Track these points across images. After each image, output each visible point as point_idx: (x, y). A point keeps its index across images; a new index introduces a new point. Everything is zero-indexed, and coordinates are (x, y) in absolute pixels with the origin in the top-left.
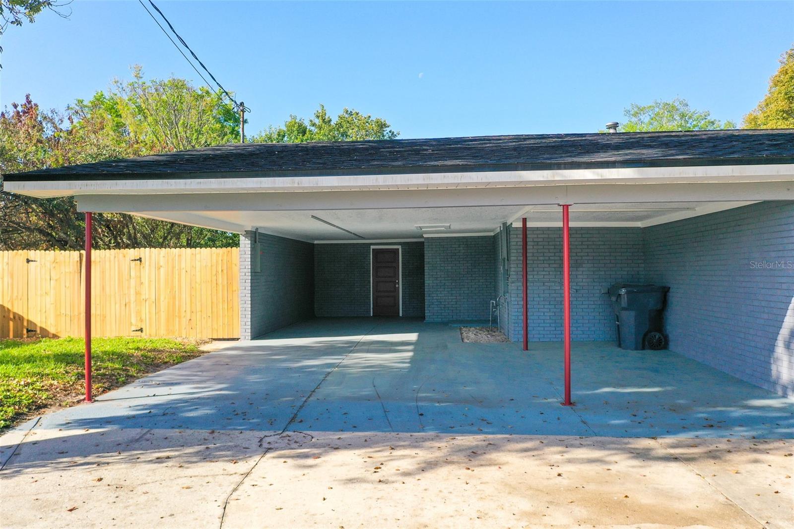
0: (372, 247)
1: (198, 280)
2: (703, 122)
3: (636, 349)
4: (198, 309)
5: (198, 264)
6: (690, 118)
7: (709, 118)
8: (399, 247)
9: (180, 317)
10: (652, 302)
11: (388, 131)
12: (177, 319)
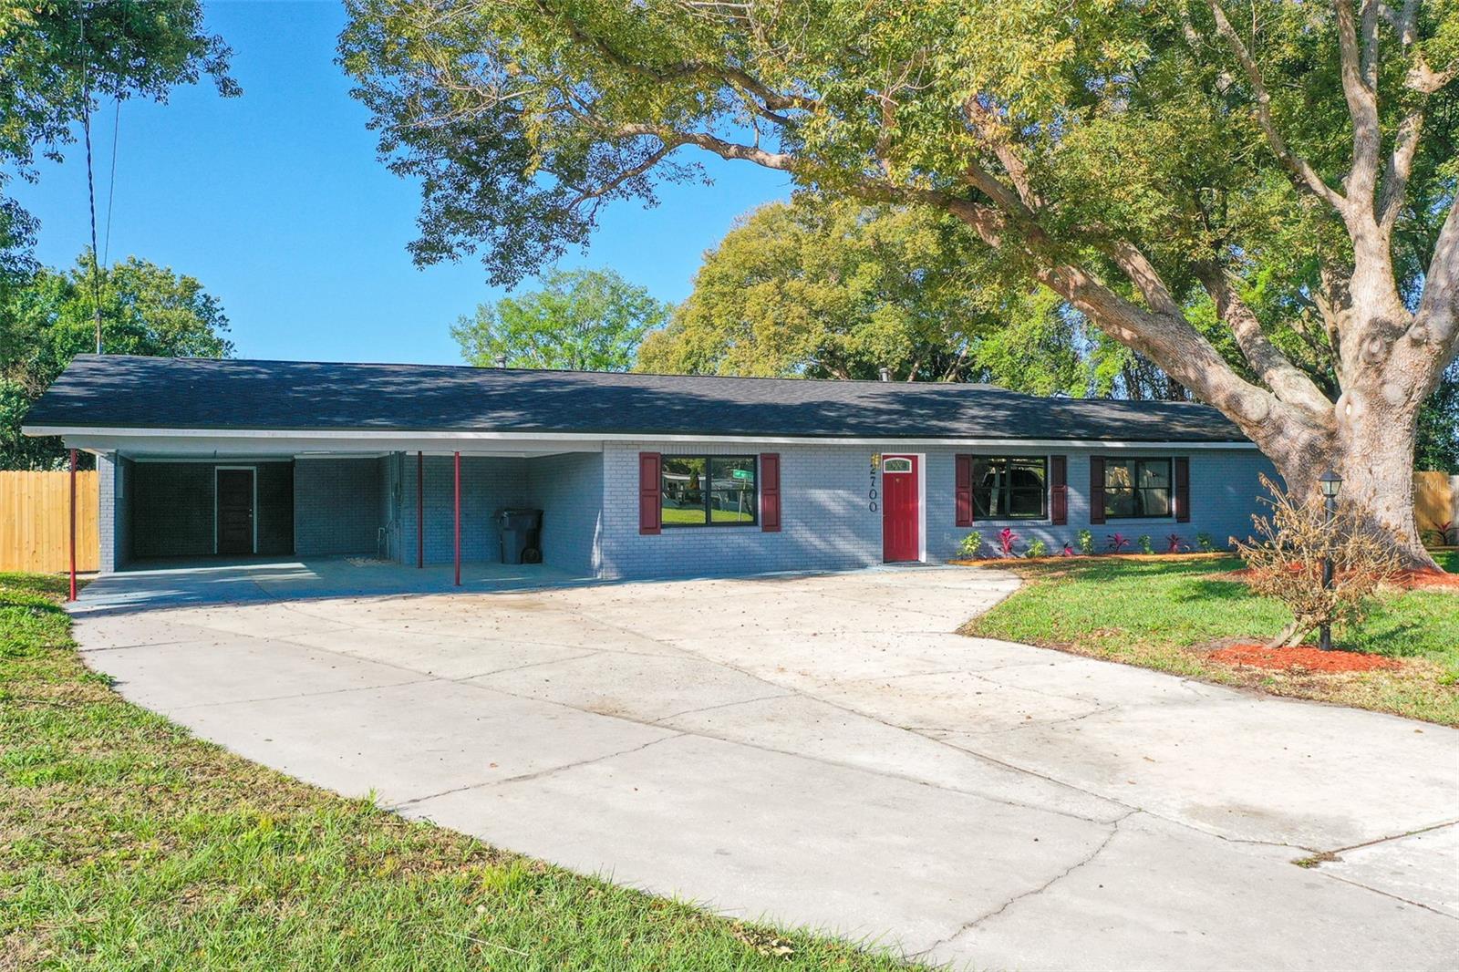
0: (217, 468)
1: (45, 507)
2: (639, 300)
3: (516, 563)
4: (45, 539)
5: (45, 489)
6: (624, 292)
7: (646, 295)
8: (254, 468)
9: (20, 549)
10: (529, 522)
11: (200, 295)
12: (17, 552)
